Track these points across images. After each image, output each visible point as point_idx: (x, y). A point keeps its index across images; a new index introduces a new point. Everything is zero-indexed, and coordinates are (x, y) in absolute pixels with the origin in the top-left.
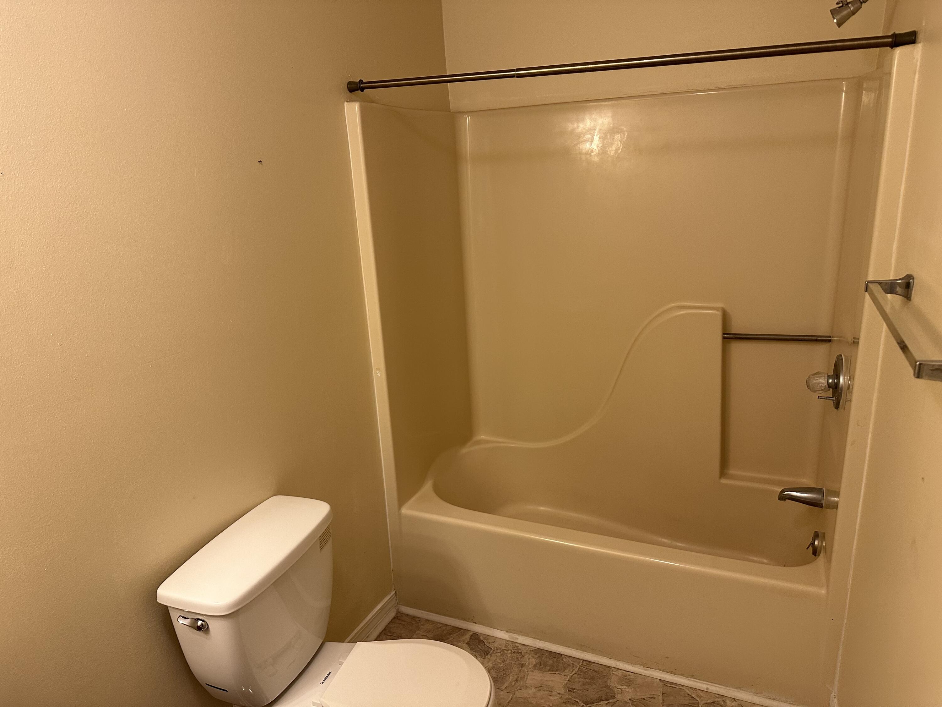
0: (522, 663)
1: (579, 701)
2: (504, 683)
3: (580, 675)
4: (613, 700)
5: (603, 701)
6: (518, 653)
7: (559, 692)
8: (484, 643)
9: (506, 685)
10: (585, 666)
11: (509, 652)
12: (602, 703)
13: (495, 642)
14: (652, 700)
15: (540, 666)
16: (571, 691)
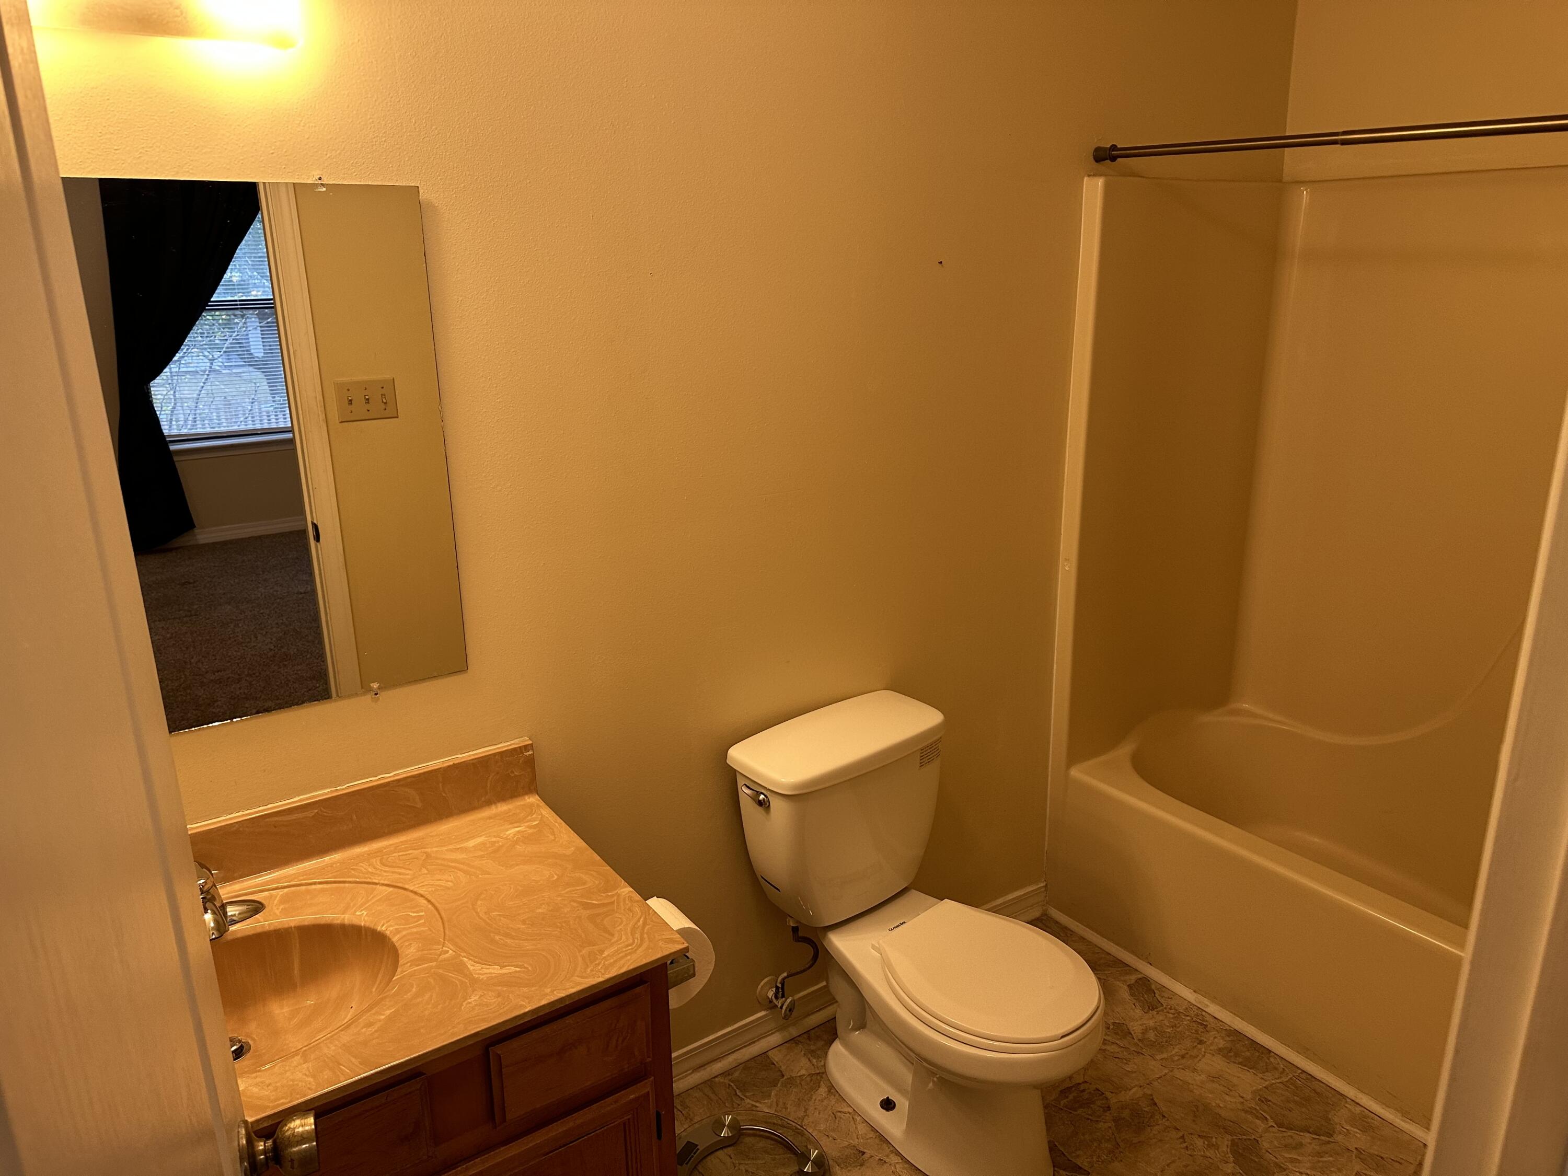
0: (1202, 1038)
1: (1268, 1117)
2: (1162, 1053)
3: (1288, 1087)
4: (1327, 1139)
5: (1309, 1132)
6: (1202, 1024)
7: (1241, 1094)
8: (1155, 994)
9: (1165, 1055)
10: (1303, 1081)
11: (1189, 1018)
12: (1307, 1135)
13: (1171, 998)
14: (1396, 1164)
15: (1228, 1053)
16: (1263, 1102)
